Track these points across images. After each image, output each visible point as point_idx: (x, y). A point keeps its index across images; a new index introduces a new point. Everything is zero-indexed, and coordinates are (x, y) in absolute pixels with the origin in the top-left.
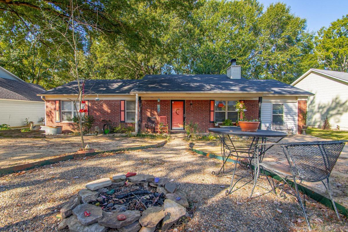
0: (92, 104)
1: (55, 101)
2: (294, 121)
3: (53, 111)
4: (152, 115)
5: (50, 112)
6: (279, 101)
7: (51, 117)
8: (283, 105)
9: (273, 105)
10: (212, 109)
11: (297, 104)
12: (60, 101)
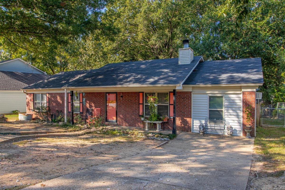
0: (51, 97)
1: (31, 94)
2: (238, 118)
3: (30, 102)
4: (91, 106)
5: (29, 102)
6: (217, 93)
7: (29, 106)
8: (222, 97)
9: (210, 97)
10: (141, 102)
11: (241, 96)
12: (33, 94)
